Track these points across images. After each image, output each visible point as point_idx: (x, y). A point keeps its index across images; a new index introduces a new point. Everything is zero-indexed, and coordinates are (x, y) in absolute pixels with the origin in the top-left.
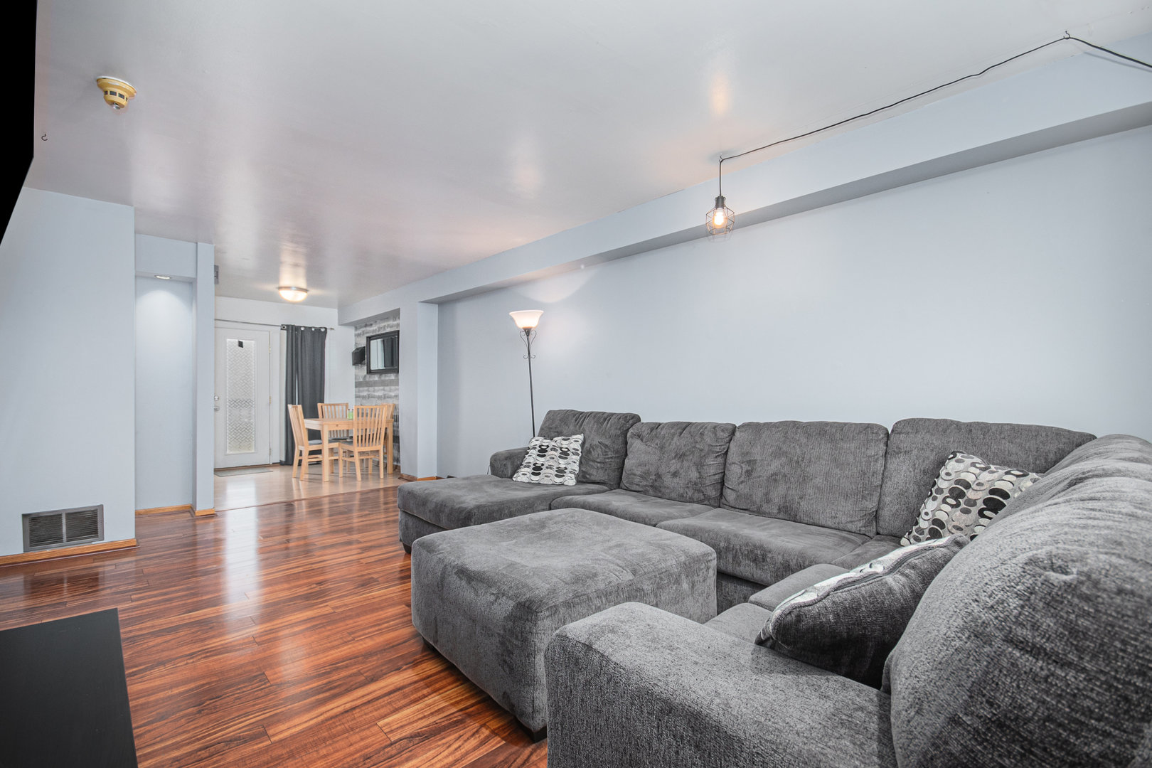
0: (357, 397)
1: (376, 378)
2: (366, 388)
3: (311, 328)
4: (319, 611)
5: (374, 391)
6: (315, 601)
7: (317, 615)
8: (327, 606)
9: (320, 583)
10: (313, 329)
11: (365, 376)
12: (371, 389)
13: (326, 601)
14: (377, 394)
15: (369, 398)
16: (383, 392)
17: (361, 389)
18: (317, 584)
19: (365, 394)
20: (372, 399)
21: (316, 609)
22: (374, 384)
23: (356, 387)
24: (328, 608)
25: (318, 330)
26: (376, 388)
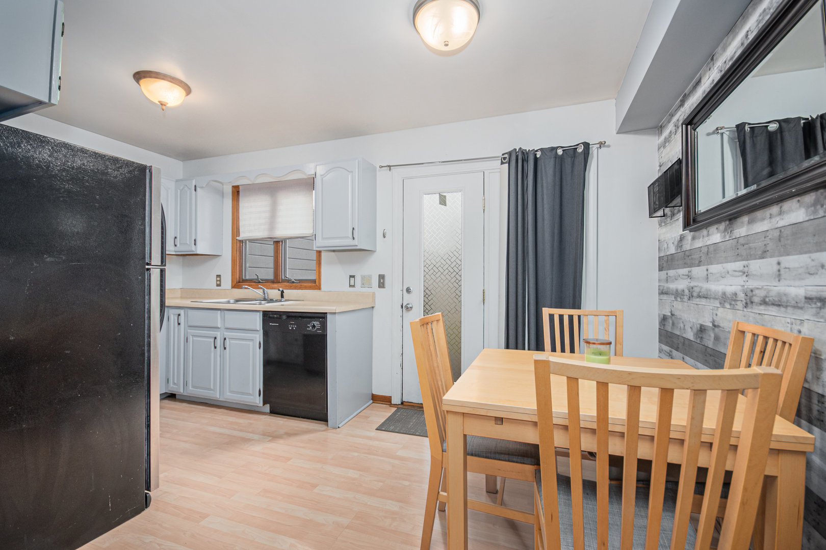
0: (662, 292)
1: (715, 236)
2: (684, 271)
3: (554, 149)
5: (707, 279)
10: (560, 152)
11: (682, 238)
12: (698, 271)
14: (716, 287)
15: (691, 297)
16: (741, 280)
17: (672, 273)
19: (681, 285)
20: (703, 302)
22: (710, 255)
23: (661, 269)
25: (571, 152)
26: (715, 268)
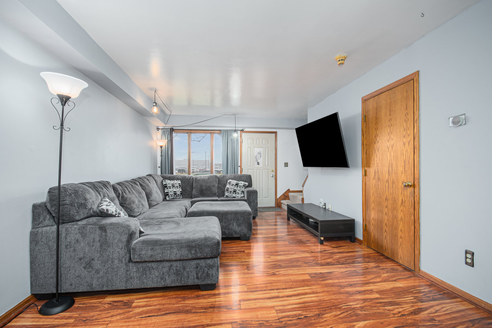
4: (275, 258)
6: (276, 263)
7: (276, 256)
8: (272, 259)
9: (274, 274)
13: (272, 262)
18: (276, 274)
21: (276, 259)
24: (272, 258)
